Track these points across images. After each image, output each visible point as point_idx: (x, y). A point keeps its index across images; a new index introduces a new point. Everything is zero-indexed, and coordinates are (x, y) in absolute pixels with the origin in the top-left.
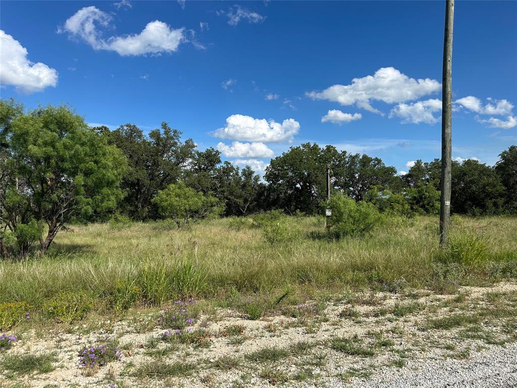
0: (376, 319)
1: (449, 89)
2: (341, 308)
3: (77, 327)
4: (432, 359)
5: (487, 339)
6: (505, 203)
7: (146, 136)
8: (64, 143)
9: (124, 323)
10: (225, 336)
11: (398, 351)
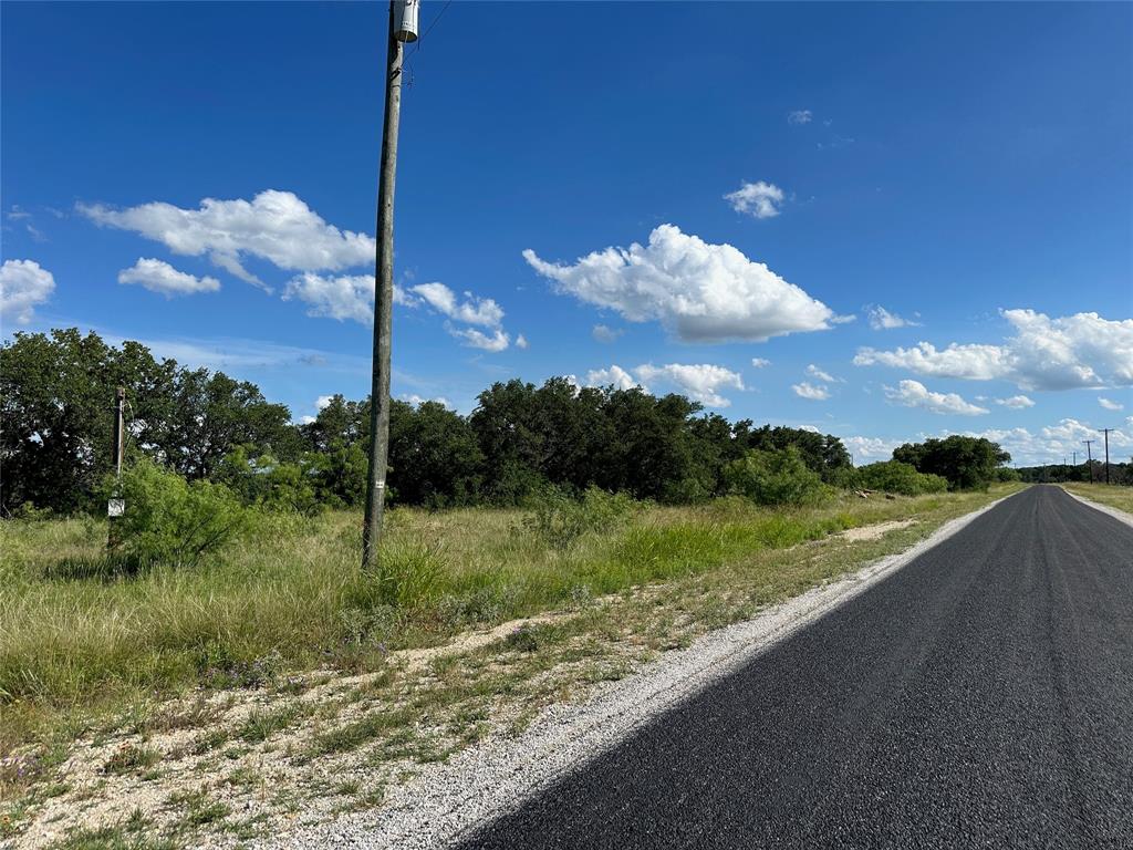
0: (200, 759)
1: (388, 261)
2: (113, 748)
4: (308, 824)
5: (420, 755)
6: (484, 484)
11: (235, 828)
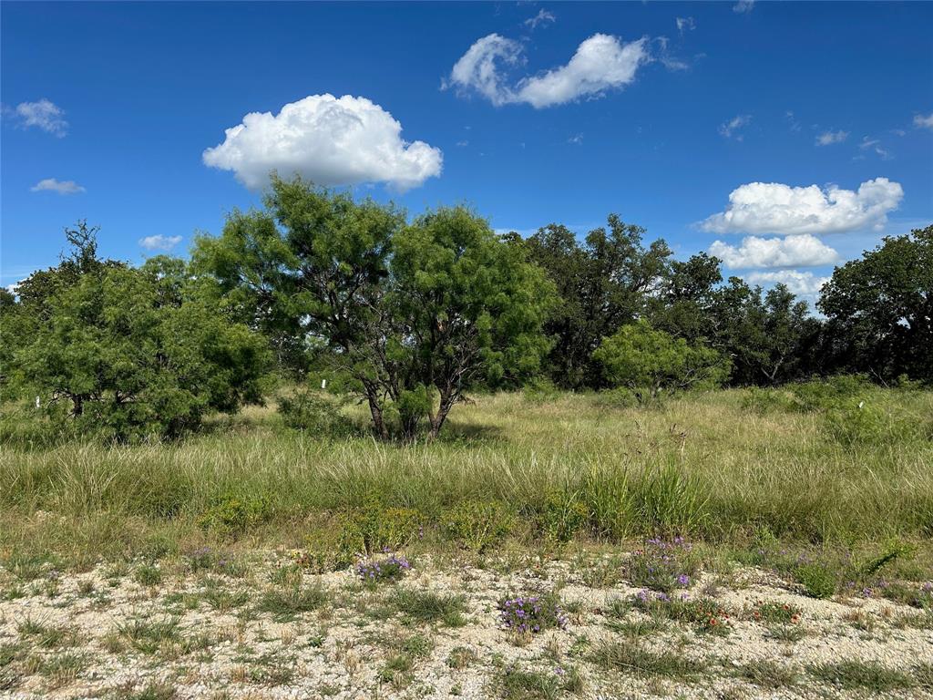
3: (490, 560)
7: (580, 242)
8: (462, 265)
9: (563, 565)
10: (757, 620)
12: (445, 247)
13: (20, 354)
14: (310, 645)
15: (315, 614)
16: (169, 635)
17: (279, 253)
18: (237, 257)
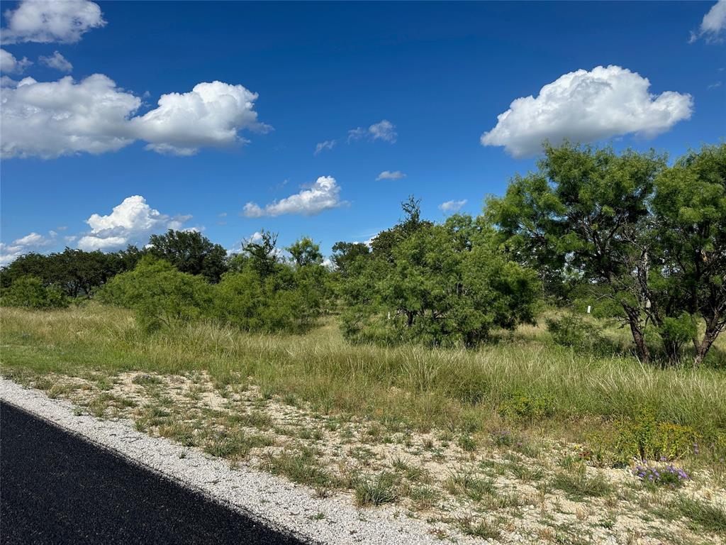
12: (711, 182)
13: (380, 285)
14: (602, 525)
15: (601, 500)
16: (488, 490)
17: (551, 204)
18: (517, 210)
